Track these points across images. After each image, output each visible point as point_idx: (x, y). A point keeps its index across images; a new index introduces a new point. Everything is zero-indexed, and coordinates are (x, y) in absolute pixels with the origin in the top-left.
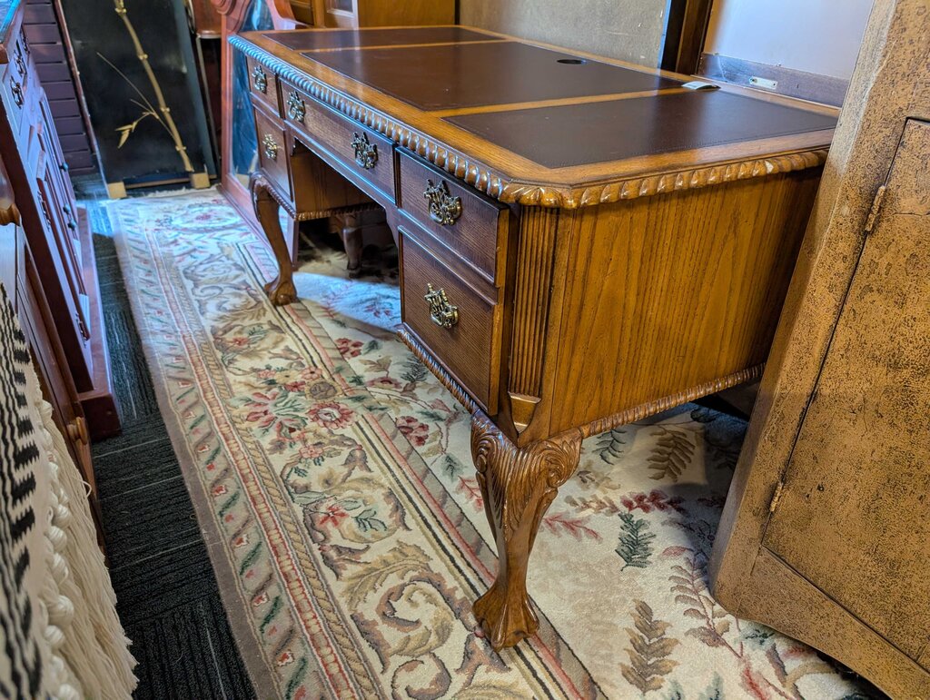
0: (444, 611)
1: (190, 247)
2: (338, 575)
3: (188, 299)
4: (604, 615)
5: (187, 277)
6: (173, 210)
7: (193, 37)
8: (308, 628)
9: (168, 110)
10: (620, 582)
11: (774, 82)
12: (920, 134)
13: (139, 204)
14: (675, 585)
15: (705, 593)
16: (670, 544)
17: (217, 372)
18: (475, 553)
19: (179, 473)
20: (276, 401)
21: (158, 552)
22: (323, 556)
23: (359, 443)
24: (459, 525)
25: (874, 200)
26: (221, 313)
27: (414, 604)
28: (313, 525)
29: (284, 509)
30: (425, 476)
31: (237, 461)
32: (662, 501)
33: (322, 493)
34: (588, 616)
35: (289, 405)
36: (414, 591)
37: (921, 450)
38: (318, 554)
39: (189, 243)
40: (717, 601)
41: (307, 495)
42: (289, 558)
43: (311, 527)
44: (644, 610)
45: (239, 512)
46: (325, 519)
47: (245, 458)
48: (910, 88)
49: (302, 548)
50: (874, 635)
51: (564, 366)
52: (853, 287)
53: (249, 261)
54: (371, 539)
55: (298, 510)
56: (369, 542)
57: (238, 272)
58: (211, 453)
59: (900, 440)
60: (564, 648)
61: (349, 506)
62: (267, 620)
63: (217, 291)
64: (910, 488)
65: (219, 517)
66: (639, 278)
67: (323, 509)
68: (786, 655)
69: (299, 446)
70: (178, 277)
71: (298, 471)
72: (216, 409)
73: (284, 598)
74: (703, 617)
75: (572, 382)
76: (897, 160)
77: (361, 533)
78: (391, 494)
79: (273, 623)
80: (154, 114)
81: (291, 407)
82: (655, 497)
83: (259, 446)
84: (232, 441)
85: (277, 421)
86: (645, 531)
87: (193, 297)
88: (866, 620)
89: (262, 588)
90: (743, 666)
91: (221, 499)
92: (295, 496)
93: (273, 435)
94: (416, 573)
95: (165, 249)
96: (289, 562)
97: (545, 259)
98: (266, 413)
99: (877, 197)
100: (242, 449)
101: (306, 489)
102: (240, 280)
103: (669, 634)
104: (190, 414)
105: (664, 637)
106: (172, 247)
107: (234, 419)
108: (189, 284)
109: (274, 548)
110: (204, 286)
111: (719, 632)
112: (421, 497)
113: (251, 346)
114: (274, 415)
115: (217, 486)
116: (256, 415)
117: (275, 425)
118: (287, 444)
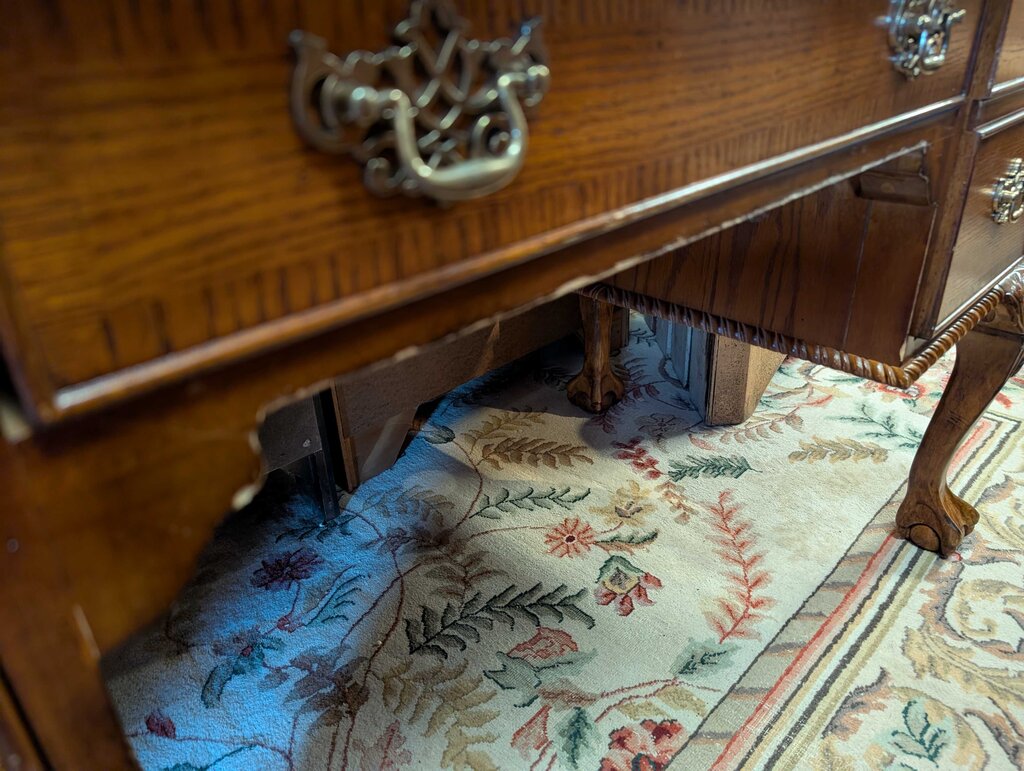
0: (967, 594)
10: (776, 471)
18: (851, 588)
24: (821, 613)
54: (949, 717)
56: (957, 717)
78: (832, 727)
94: (947, 638)
112: (805, 679)
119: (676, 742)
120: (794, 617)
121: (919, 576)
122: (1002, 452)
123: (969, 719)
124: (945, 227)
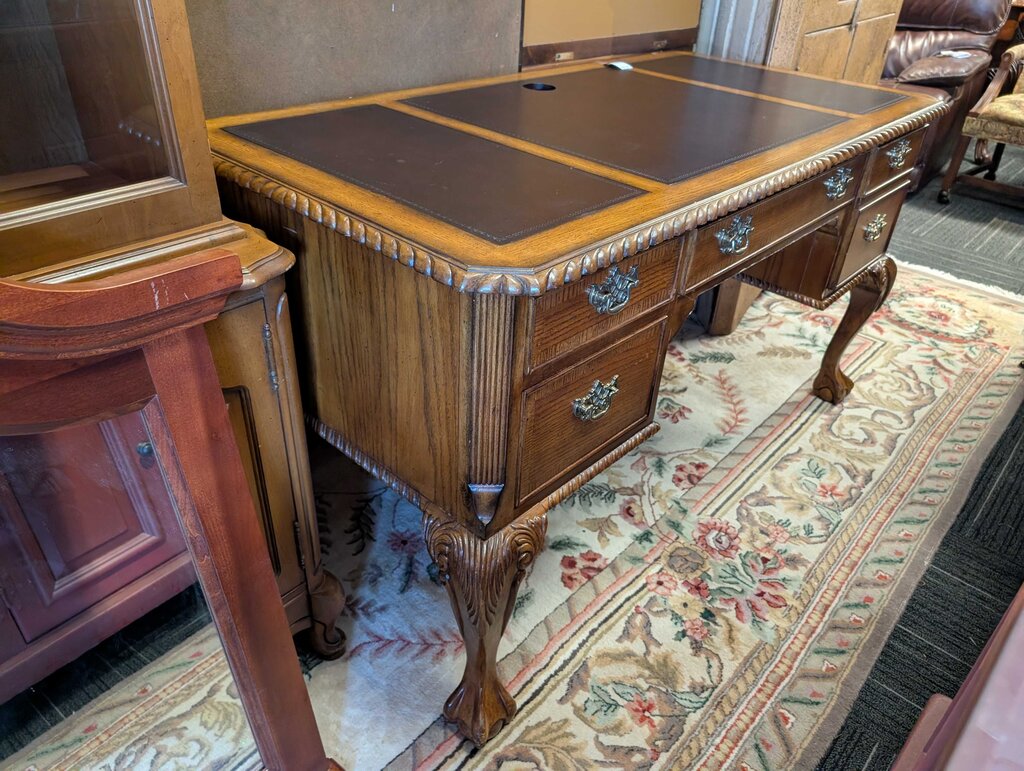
0: (842, 420)
2: (872, 471)
8: (918, 472)
18: (788, 416)
19: (896, 630)
21: (969, 588)
22: (866, 484)
23: (738, 505)
28: (851, 499)
29: (853, 523)
33: (815, 507)
35: (734, 580)
41: (826, 516)
42: (888, 501)
45: (887, 550)
46: (837, 495)
47: (833, 579)
54: (827, 465)
55: (845, 515)
56: (831, 465)
58: (855, 610)
61: (811, 486)
62: (937, 491)
65: (905, 561)
67: (829, 500)
69: (779, 547)
71: (809, 532)
73: (916, 490)
77: (828, 470)
78: (776, 467)
79: (936, 488)
81: (734, 576)
83: (809, 576)
84: (825, 601)
85: (765, 577)
89: (922, 504)
91: (889, 570)
92: (835, 522)
93: (785, 573)
98: (761, 594)
100: (825, 587)
101: (820, 519)
104: (828, 669)
107: (794, 619)
109: (890, 513)
112: (764, 450)
114: (758, 585)
115: (881, 582)
116: (772, 600)
117: (772, 576)
118: (784, 556)
119: (706, 470)
120: (760, 426)
121: (821, 413)
122: (874, 357)
123: (836, 466)
124: (844, 245)
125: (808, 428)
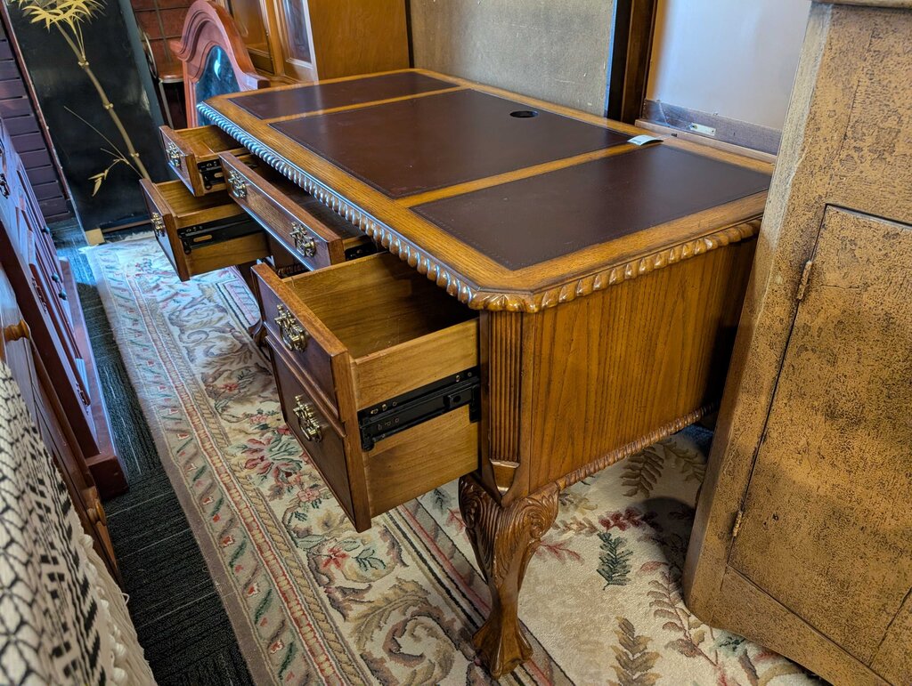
0: (444, 643)
1: (173, 291)
2: (344, 616)
3: (176, 346)
4: (590, 635)
5: (172, 323)
6: (151, 252)
7: (156, 82)
8: (322, 671)
9: (137, 155)
10: (603, 601)
11: (713, 129)
12: (838, 219)
13: (118, 249)
14: (653, 600)
15: (681, 605)
16: (646, 559)
17: (213, 420)
18: (469, 584)
19: (188, 526)
20: (271, 446)
21: (176, 607)
22: (330, 598)
24: (452, 557)
25: (802, 272)
26: (210, 359)
27: (416, 638)
28: (317, 569)
29: (289, 555)
30: (416, 511)
31: (240, 511)
32: (636, 518)
33: (323, 536)
34: (576, 637)
35: (283, 449)
36: (416, 626)
37: (860, 488)
38: (324, 596)
39: (170, 287)
40: (692, 612)
41: (309, 538)
42: (298, 604)
43: (316, 570)
44: (627, 627)
45: (247, 561)
46: (328, 562)
47: (247, 507)
48: (826, 179)
49: (310, 592)
50: (832, 645)
51: (538, 433)
52: (790, 346)
53: (230, 301)
54: (372, 578)
55: (302, 554)
56: (371, 581)
57: (221, 314)
58: (215, 504)
59: (841, 479)
60: (556, 670)
61: (349, 546)
62: (284, 666)
63: (204, 336)
64: (853, 520)
65: (229, 568)
66: (599, 351)
67: (325, 551)
68: (757, 660)
69: (296, 490)
70: (164, 324)
71: (298, 515)
72: (215, 458)
73: (298, 644)
74: (681, 629)
75: (546, 445)
76: (820, 240)
77: (362, 572)
78: (386, 531)
79: (289, 668)
80: (125, 160)
81: (285, 451)
82: (630, 513)
83: (259, 493)
84: (233, 491)
85: (274, 467)
86: (623, 549)
87: (181, 345)
88: (823, 632)
89: (276, 635)
90: (718, 674)
91: (230, 550)
92: (298, 541)
93: (271, 481)
94: (416, 609)
95: (148, 295)
96: (299, 607)
97: (513, 349)
98: (262, 459)
99: (805, 271)
100: (244, 498)
101: (308, 532)
102: (223, 322)
103: (651, 648)
104: (191, 467)
105: (646, 651)
106: (155, 292)
107: (234, 467)
108: (176, 331)
109: (284, 594)
110: (191, 331)
111: (695, 642)
112: (415, 532)
113: (242, 391)
114: (270, 460)
115: (225, 537)
116: (254, 462)
117: (272, 471)
118: (285, 488)
121: (466, 625)
125: (442, 595)
